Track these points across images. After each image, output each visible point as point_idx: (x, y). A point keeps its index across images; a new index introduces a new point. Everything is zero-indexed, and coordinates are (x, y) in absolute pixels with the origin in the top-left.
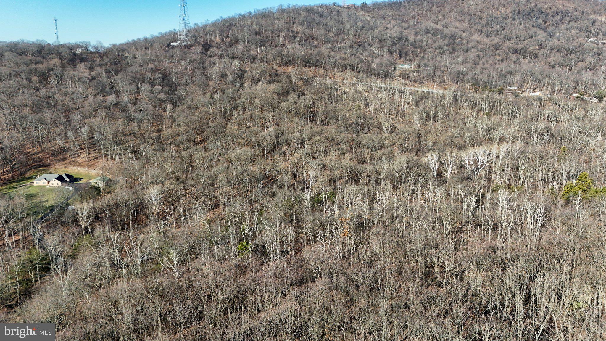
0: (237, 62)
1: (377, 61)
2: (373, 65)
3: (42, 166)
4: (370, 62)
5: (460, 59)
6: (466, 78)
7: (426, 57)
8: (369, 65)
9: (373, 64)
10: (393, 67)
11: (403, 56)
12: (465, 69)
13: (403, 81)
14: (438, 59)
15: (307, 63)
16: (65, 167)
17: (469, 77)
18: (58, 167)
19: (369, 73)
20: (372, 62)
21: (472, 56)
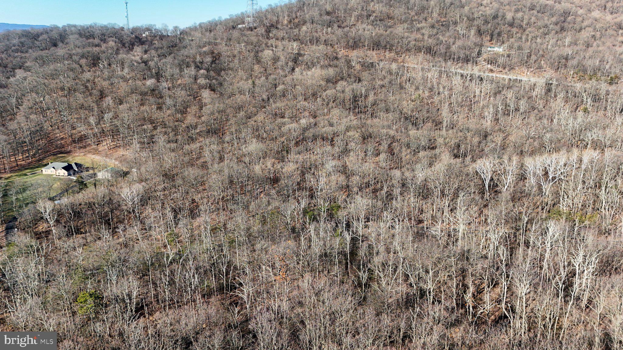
0: (295, 45)
1: (459, 43)
2: (454, 48)
3: (61, 153)
4: (451, 44)
5: (568, 40)
6: (570, 63)
7: (524, 37)
8: (448, 47)
9: (454, 46)
10: (477, 50)
11: (494, 37)
12: (570, 53)
13: (489, 66)
14: (539, 40)
15: (376, 45)
16: (84, 155)
17: (575, 62)
18: (77, 154)
19: (448, 56)
20: (454, 44)
21: (585, 36)
